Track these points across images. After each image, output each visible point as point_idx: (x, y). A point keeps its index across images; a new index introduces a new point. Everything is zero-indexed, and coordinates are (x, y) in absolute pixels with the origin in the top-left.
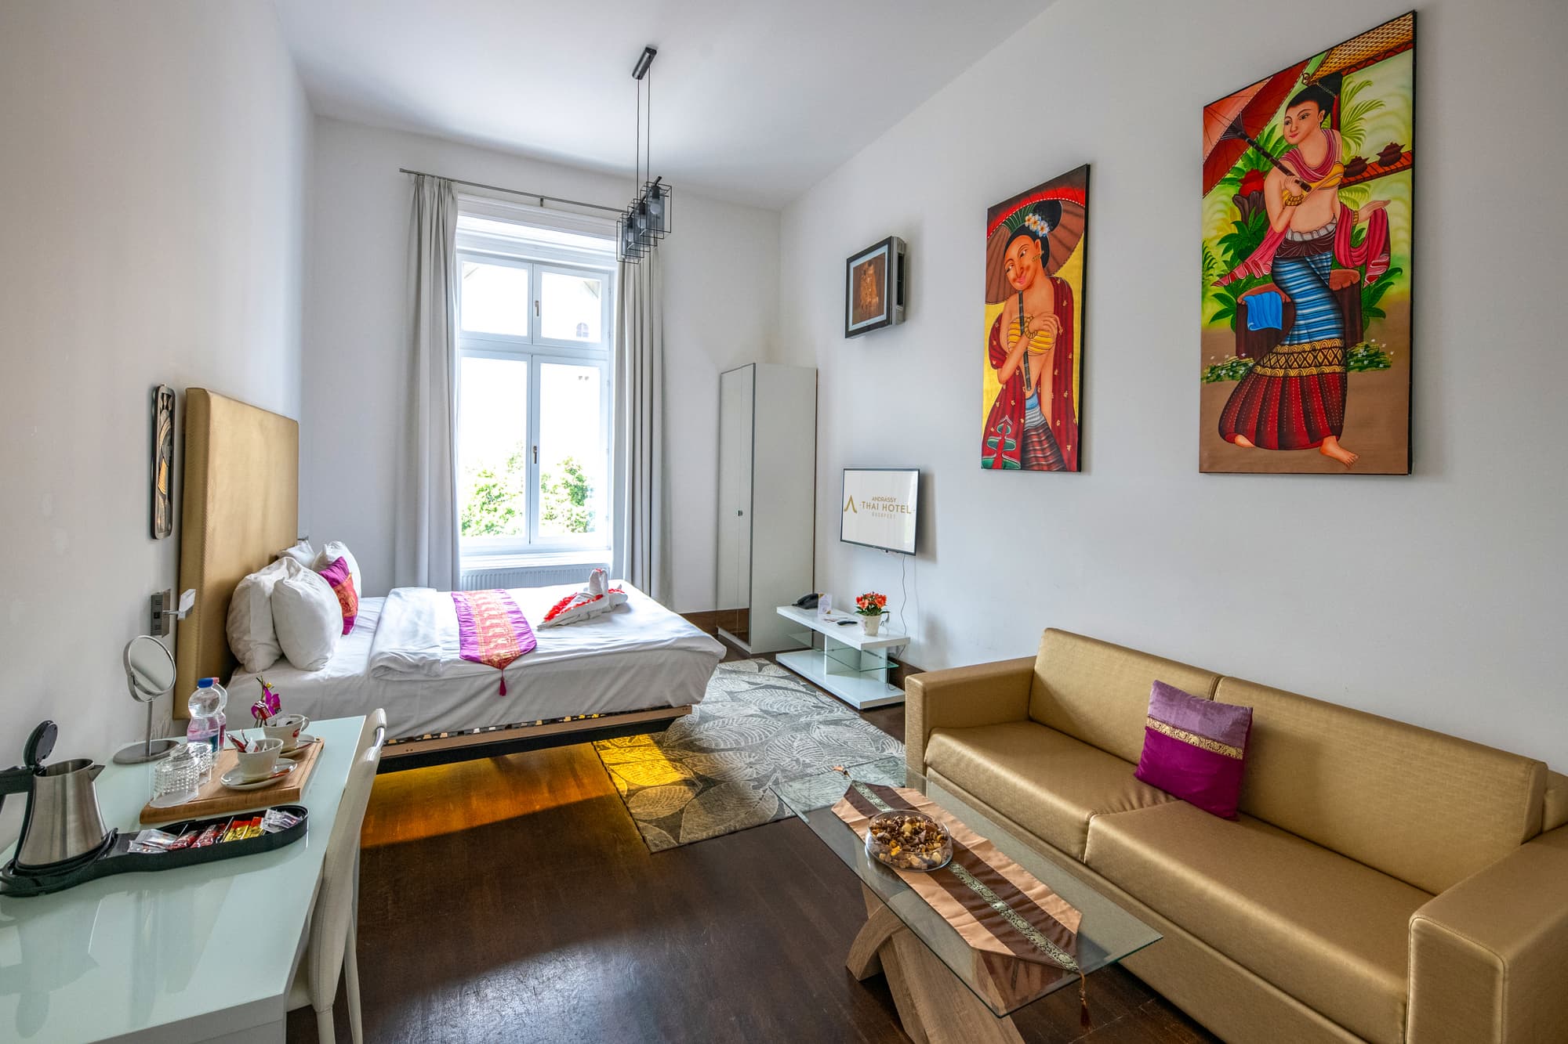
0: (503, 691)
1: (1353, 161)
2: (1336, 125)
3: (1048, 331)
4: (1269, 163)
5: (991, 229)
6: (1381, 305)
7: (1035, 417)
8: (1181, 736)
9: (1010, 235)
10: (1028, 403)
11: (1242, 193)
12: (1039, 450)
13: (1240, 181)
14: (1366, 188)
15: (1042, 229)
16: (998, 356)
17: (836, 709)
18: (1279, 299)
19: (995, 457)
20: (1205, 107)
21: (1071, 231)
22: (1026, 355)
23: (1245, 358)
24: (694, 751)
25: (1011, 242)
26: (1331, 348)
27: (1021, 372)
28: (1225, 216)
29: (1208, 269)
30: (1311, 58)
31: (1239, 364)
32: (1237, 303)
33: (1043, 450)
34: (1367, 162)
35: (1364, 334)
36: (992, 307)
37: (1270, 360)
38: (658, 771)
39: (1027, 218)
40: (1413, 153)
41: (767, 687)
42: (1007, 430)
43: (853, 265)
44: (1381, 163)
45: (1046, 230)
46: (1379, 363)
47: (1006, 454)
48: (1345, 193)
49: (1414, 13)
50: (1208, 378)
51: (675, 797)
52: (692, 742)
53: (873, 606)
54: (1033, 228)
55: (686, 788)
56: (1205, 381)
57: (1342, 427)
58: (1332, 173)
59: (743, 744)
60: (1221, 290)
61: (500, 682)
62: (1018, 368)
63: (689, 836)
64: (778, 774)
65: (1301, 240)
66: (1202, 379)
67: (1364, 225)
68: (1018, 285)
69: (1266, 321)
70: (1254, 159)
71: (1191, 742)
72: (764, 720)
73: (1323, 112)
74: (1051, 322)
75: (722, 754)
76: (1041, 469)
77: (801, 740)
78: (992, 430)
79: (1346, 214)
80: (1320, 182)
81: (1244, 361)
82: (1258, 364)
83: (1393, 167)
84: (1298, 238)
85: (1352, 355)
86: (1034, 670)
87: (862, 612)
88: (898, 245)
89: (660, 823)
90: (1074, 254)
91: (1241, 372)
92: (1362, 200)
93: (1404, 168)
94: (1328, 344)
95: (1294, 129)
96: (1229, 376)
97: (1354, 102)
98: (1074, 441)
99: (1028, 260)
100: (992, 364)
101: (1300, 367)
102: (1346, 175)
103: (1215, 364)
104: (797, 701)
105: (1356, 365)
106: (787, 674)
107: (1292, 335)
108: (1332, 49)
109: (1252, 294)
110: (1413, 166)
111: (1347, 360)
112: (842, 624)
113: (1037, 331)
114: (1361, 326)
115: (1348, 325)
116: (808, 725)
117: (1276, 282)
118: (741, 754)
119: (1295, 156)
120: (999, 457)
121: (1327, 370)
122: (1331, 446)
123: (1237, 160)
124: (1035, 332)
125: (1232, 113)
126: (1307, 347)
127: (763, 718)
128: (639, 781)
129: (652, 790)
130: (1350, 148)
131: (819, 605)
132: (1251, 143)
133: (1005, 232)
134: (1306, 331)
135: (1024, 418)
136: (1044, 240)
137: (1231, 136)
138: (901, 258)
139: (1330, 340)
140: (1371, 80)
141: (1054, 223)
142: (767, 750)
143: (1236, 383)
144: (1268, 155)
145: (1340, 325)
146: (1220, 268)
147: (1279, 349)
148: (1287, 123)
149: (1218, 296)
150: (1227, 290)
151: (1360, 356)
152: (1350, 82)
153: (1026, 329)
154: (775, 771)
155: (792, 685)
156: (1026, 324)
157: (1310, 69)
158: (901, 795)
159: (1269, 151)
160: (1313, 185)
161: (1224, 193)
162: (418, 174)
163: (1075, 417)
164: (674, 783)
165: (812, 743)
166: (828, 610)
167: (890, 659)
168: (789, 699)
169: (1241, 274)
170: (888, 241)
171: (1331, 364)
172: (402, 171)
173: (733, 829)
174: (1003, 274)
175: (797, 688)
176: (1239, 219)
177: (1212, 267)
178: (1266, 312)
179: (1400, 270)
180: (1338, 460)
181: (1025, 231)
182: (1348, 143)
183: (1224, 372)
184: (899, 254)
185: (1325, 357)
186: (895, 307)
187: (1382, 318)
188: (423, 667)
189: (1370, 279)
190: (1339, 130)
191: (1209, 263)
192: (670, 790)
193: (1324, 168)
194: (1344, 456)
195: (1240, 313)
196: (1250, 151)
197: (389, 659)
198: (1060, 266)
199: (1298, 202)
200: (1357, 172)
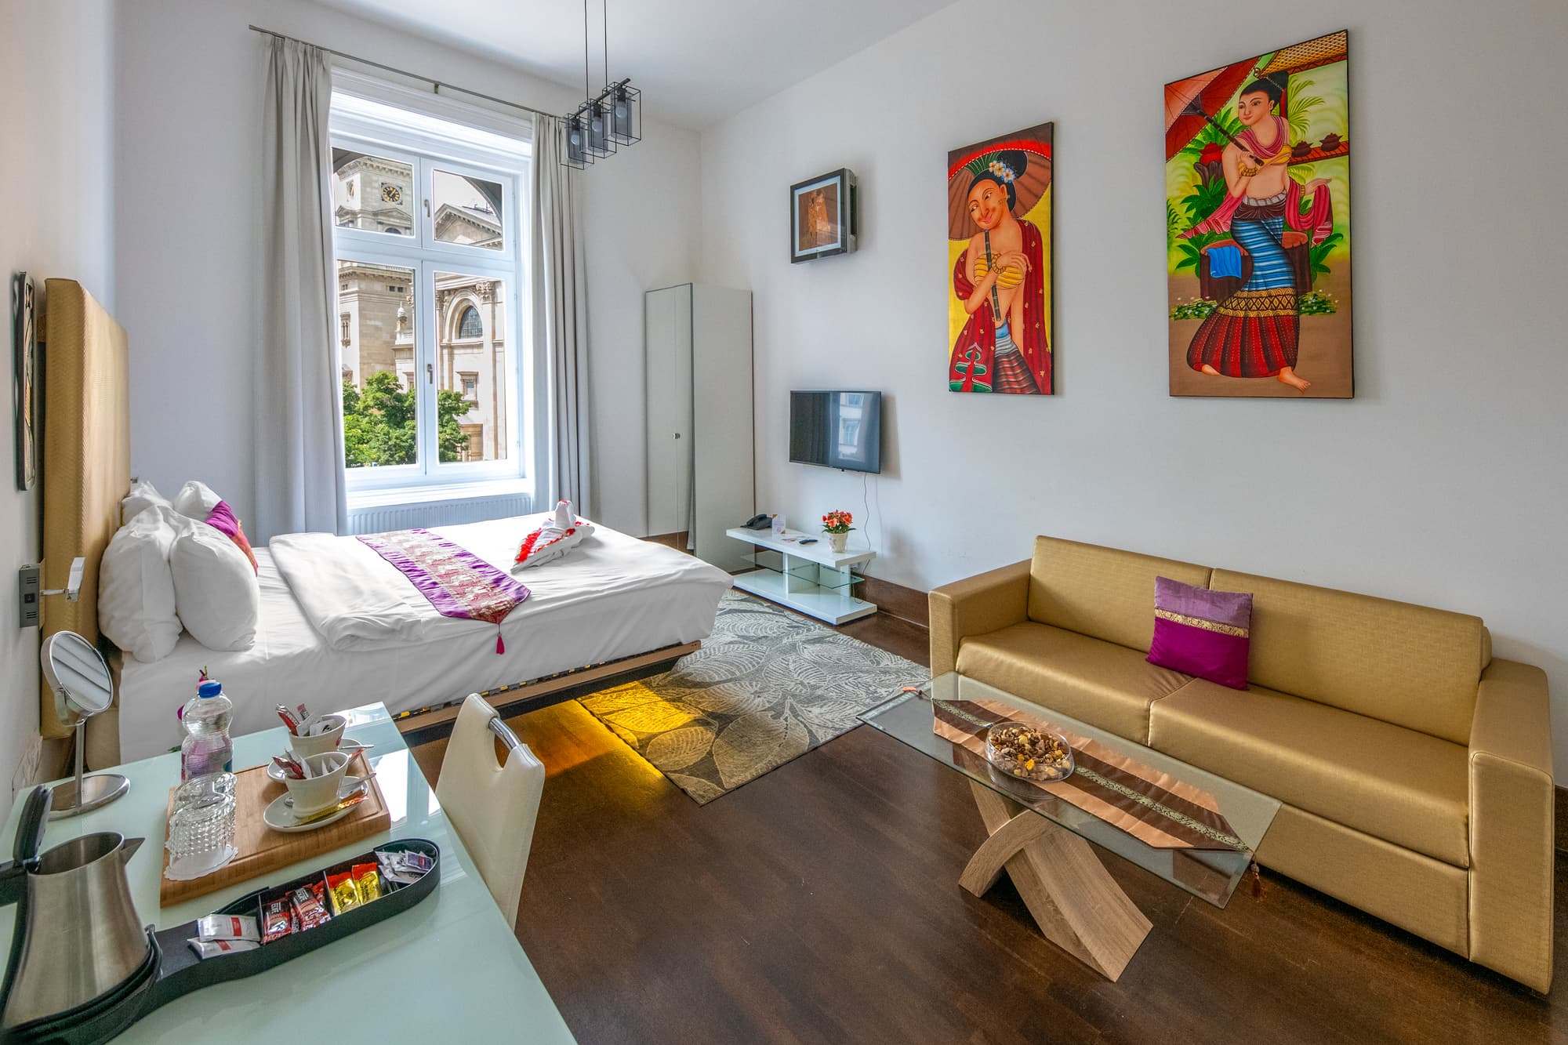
0: (500, 649)
1: (1299, 145)
2: (1284, 113)
3: (1017, 268)
4: (1226, 139)
5: (952, 171)
6: (1325, 262)
7: (1006, 345)
8: (1195, 623)
9: (973, 178)
10: (998, 333)
11: (1203, 161)
12: (1011, 373)
13: (1201, 151)
14: (1311, 167)
15: (1007, 175)
16: (964, 288)
17: (812, 627)
18: (1239, 252)
19: (963, 380)
20: (1165, 85)
21: (1038, 181)
22: (994, 289)
23: (1209, 300)
24: (689, 688)
25: (976, 183)
26: (1285, 295)
27: (989, 304)
28: (1187, 180)
29: (1173, 223)
30: (1261, 56)
31: (1203, 305)
32: (1200, 254)
33: (1015, 375)
34: (1312, 147)
35: (1313, 285)
36: (956, 243)
37: (1231, 303)
38: (660, 715)
39: (991, 164)
40: (1348, 143)
41: (730, 611)
42: (977, 356)
43: (798, 193)
44: (1323, 148)
45: (1012, 177)
46: (1326, 309)
47: (976, 378)
48: (1293, 170)
49: (1346, 31)
50: (1175, 316)
51: (695, 740)
52: (682, 678)
53: (839, 524)
54: (998, 174)
55: (702, 728)
56: (1173, 318)
57: (1296, 360)
58: (1282, 152)
59: (738, 673)
60: (1186, 242)
61: (497, 638)
62: (987, 300)
63: (732, 780)
64: (790, 700)
65: (1256, 205)
66: (1170, 317)
67: (1309, 197)
68: (983, 225)
69: (1228, 271)
70: (1213, 134)
71: (1204, 627)
72: (747, 646)
73: (1273, 102)
74: (1020, 260)
75: (721, 686)
76: (1013, 392)
77: (794, 662)
78: (960, 356)
79: (1294, 186)
80: (1272, 159)
81: (1208, 303)
82: (1221, 305)
83: (1333, 153)
84: (1253, 203)
85: (1303, 302)
86: (1030, 575)
87: (830, 531)
88: (850, 177)
89: (693, 770)
90: (1041, 200)
91: (1206, 312)
92: (1309, 176)
93: (1343, 154)
94: (1283, 292)
95: (1247, 113)
96: (1195, 315)
97: (1298, 97)
98: (1047, 367)
99: (993, 202)
100: (958, 296)
101: (1258, 309)
102: (1294, 155)
103: (1181, 304)
104: (769, 624)
105: (1307, 310)
106: (746, 596)
107: (1250, 283)
108: (1279, 51)
109: (1215, 247)
110: (1348, 153)
111: (1299, 304)
112: (803, 543)
113: (1005, 267)
114: (1310, 278)
115: (1298, 276)
116: (793, 647)
117: (1234, 238)
118: (741, 685)
119: (1250, 136)
120: (969, 381)
121: (1282, 313)
122: (1287, 374)
123: (1197, 133)
124: (1004, 268)
125: (1192, 93)
126: (1264, 294)
127: (746, 644)
128: (645, 728)
129: (665, 736)
130: (1296, 134)
131: (773, 526)
132: (1210, 121)
133: (967, 175)
134: (1262, 281)
135: (994, 345)
136: (1010, 186)
137: (1191, 113)
138: (853, 190)
139: (1283, 289)
140: (1314, 80)
141: (1019, 169)
142: (766, 676)
143: (1201, 321)
144: (1225, 133)
145: (1291, 277)
146: (1183, 223)
147: (1239, 294)
148: (1241, 107)
149: (1183, 247)
150: (1190, 242)
151: (1309, 302)
152: (1296, 80)
153: (993, 265)
154: (784, 697)
155: (756, 607)
156: (994, 261)
157: (1260, 65)
158: (985, 707)
159: (1225, 129)
160: (1266, 161)
161: (1186, 161)
162: (275, 35)
163: (1047, 346)
164: (685, 726)
165: (806, 664)
166: (782, 531)
167: (853, 573)
168: (760, 622)
169: (1203, 229)
170: (841, 173)
171: (1285, 309)
172: (252, 28)
173: (774, 764)
174: (967, 213)
175: (762, 609)
176: (1200, 183)
177: (1176, 222)
178: (1227, 263)
179: (1341, 235)
180: (1294, 387)
181: (991, 176)
182: (1294, 130)
183: (1190, 311)
184: (851, 186)
185: (1280, 302)
186: (850, 237)
187: (1327, 273)
188: (400, 631)
189: (1317, 241)
190: (1287, 118)
191: (1174, 219)
192: (685, 733)
193: (1275, 148)
194: (1299, 383)
195: (1204, 263)
196: (1209, 127)
197: (356, 626)
198: (1027, 211)
199: (1253, 173)
200: (1302, 154)
